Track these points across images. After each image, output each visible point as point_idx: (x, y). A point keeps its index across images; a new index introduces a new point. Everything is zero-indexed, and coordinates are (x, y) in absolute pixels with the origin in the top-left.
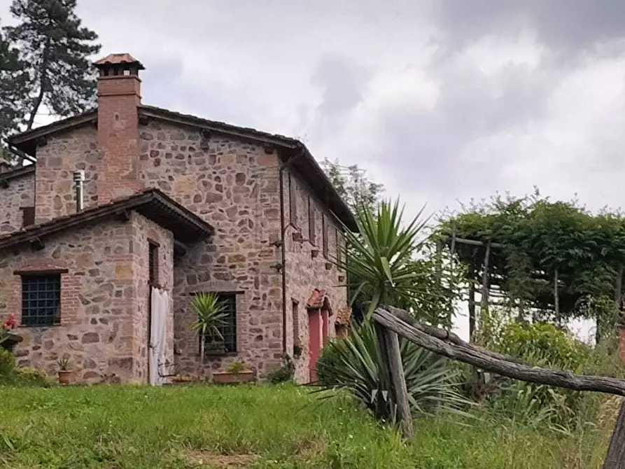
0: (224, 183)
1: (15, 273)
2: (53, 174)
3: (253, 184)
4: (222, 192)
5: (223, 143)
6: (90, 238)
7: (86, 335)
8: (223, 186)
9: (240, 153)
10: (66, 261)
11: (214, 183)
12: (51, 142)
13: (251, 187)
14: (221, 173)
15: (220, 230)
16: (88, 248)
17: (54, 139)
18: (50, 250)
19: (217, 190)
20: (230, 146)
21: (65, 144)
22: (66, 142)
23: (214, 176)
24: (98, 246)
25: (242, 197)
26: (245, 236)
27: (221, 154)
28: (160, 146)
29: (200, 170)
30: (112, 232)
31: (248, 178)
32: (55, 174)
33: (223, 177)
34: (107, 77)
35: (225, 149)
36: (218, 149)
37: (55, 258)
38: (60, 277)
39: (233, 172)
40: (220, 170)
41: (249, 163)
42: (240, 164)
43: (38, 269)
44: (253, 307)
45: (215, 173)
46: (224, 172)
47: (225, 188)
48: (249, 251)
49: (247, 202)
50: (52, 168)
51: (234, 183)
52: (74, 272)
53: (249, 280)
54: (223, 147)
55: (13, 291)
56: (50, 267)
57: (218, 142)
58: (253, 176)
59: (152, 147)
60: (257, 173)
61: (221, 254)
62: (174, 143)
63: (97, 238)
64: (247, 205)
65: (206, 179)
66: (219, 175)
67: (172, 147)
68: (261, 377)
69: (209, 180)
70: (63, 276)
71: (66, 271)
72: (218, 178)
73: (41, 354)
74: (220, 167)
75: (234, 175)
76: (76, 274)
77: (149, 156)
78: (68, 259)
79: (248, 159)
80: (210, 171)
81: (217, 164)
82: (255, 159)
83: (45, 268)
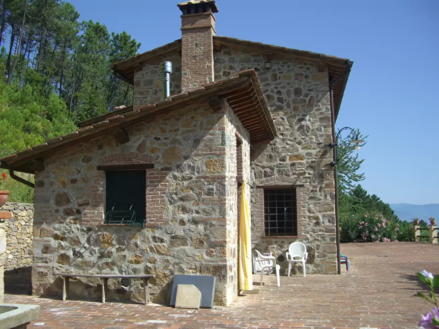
0: (284, 96)
1: (99, 168)
2: (146, 92)
3: (309, 97)
4: (282, 103)
5: (283, 65)
6: (178, 130)
7: (173, 237)
8: (284, 99)
9: (297, 72)
10: (152, 155)
11: (276, 96)
12: (146, 68)
13: (307, 99)
14: (282, 88)
15: (282, 134)
16: (175, 141)
17: (147, 66)
18: (134, 143)
19: (279, 101)
20: (288, 66)
21: (156, 69)
22: (157, 67)
23: (276, 90)
24: (186, 139)
25: (300, 107)
26: (303, 139)
27: (282, 73)
28: (231, 68)
29: (264, 86)
30: (201, 123)
31: (304, 92)
32: (148, 92)
33: (284, 91)
34: (189, 15)
35: (285, 69)
36: (279, 69)
37: (140, 152)
38: (145, 172)
39: (291, 87)
40: (280, 86)
41: (305, 79)
42: (297, 81)
43: (122, 163)
44: (311, 198)
45: (276, 88)
46: (284, 87)
47: (285, 100)
48: (307, 151)
49: (304, 111)
50: (146, 87)
51: (293, 96)
52: (160, 168)
53: (307, 175)
54: (283, 67)
55: (97, 187)
56: (135, 161)
57: (278, 63)
58: (309, 90)
59: (224, 69)
60: (312, 88)
61: (283, 155)
62: (242, 65)
63: (185, 129)
64: (305, 113)
65: (269, 93)
66: (280, 90)
67: (240, 68)
68: (318, 257)
69: (271, 94)
70: (148, 172)
71: (152, 166)
72: (279, 92)
73: (125, 256)
74: (280, 84)
75: (292, 89)
76: (162, 169)
77: (222, 76)
78: (153, 152)
79: (304, 77)
80: (272, 87)
81: (278, 81)
82: (310, 76)
83: (130, 163)
